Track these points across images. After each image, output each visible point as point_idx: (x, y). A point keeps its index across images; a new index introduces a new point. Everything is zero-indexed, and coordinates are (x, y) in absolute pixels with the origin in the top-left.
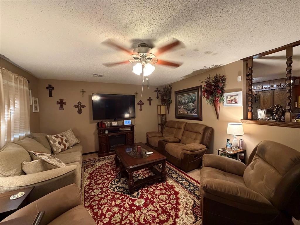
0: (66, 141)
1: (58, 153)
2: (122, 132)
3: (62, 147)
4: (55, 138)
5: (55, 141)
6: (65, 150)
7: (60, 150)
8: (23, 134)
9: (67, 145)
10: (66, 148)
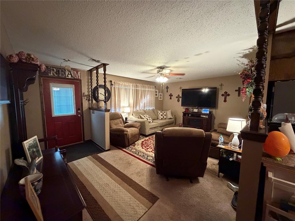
0: (165, 115)
1: (159, 119)
2: (202, 118)
3: (162, 117)
4: (160, 112)
5: (160, 114)
6: (163, 119)
7: (160, 118)
8: (151, 108)
9: (165, 117)
10: (164, 118)
